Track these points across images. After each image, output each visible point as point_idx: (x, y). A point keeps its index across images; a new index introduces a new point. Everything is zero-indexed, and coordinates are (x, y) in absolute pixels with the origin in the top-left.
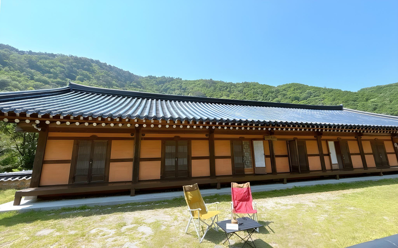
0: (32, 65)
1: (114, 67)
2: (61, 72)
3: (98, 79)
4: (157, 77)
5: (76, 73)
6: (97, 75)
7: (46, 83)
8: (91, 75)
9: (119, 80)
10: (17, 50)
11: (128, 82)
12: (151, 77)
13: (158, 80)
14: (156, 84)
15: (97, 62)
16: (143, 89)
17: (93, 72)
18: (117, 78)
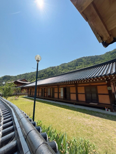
0: (69, 66)
1: (90, 56)
2: (75, 65)
3: (84, 63)
4: (111, 51)
5: (78, 64)
6: (84, 62)
7: (71, 69)
8: (82, 63)
9: (92, 60)
10: (66, 63)
11: (96, 60)
12: (107, 53)
13: (112, 53)
14: (110, 55)
15: (84, 57)
16: (103, 60)
17: (83, 61)
18: (91, 60)
